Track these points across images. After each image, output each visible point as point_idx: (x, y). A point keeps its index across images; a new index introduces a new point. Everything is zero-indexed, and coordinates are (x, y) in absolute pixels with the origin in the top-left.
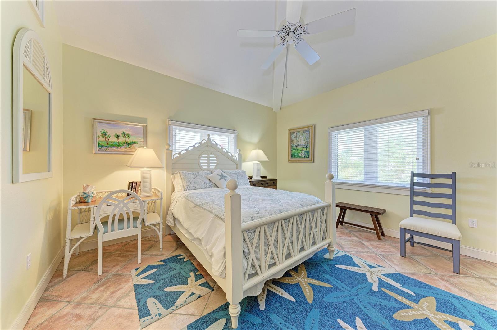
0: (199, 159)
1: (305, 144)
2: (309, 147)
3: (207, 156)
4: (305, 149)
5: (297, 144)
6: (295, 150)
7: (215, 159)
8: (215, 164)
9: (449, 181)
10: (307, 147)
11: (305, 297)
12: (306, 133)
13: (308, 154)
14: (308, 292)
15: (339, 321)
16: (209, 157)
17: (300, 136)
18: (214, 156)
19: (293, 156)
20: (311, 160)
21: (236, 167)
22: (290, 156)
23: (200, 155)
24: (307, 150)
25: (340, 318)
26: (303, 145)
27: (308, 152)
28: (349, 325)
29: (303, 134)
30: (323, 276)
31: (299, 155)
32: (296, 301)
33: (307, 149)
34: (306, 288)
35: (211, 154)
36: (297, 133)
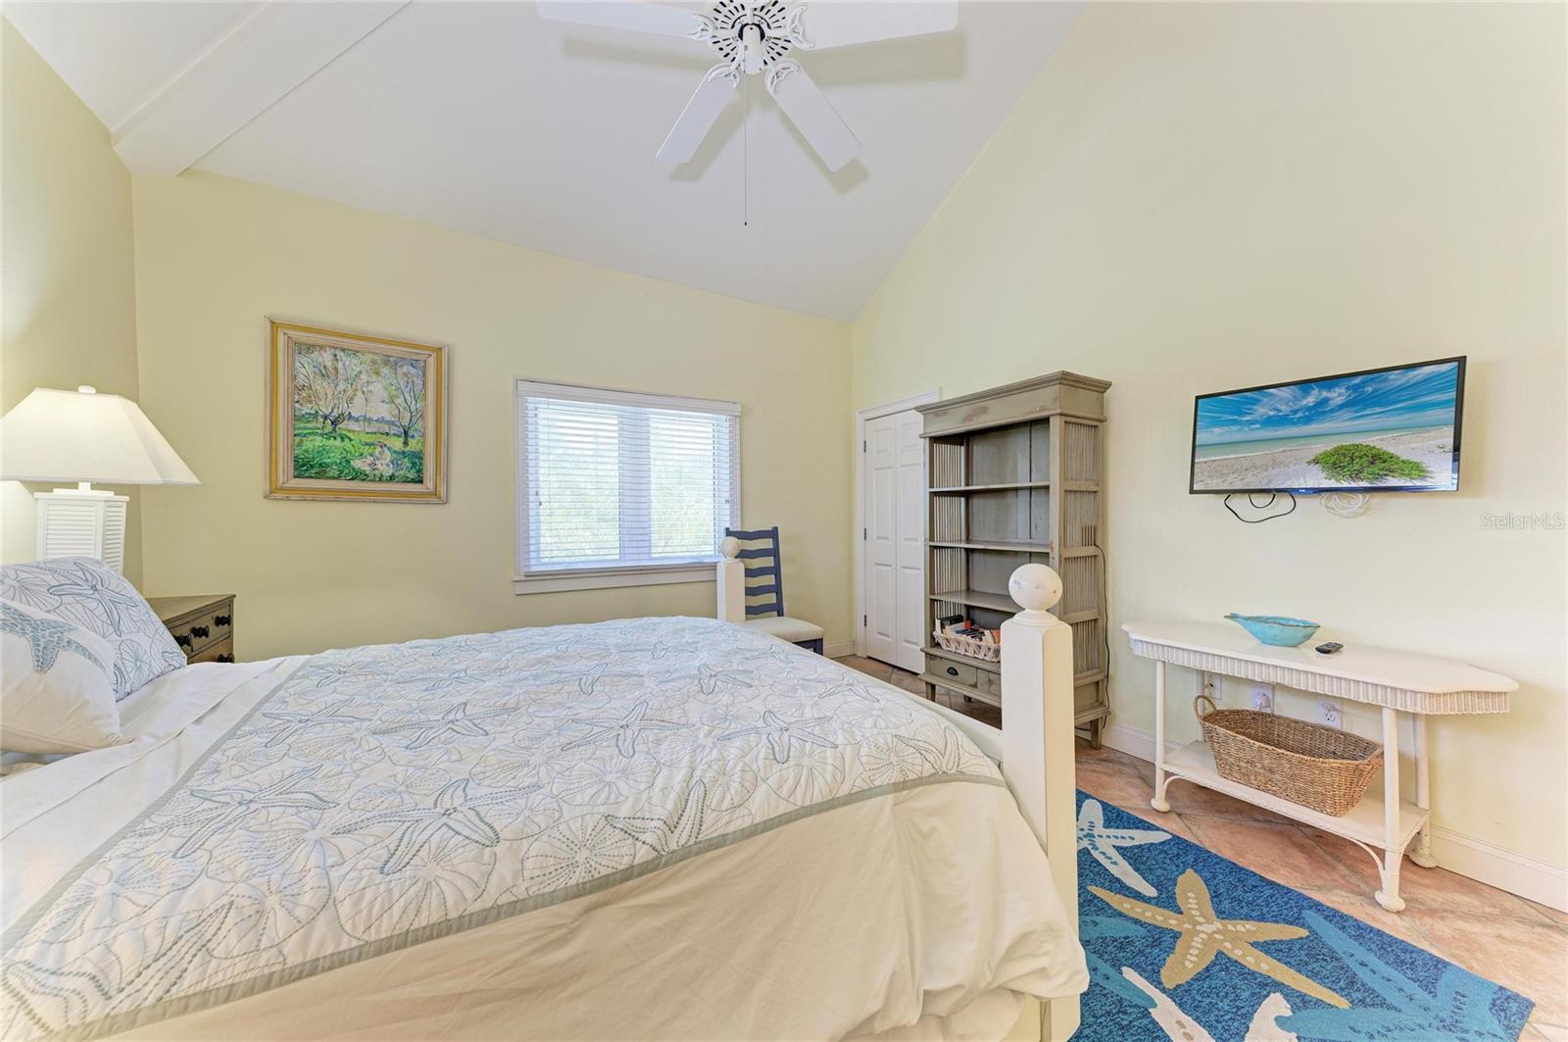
1: (399, 416)
2: (423, 435)
4: (397, 444)
5: (343, 407)
6: (328, 436)
9: (767, 544)
10: (406, 433)
12: (405, 369)
13: (414, 464)
17: (364, 377)
19: (304, 467)
20: (435, 494)
22: (284, 465)
24: (407, 449)
26: (381, 420)
27: (417, 459)
29: (385, 371)
31: (357, 464)
33: (406, 443)
36: (340, 354)
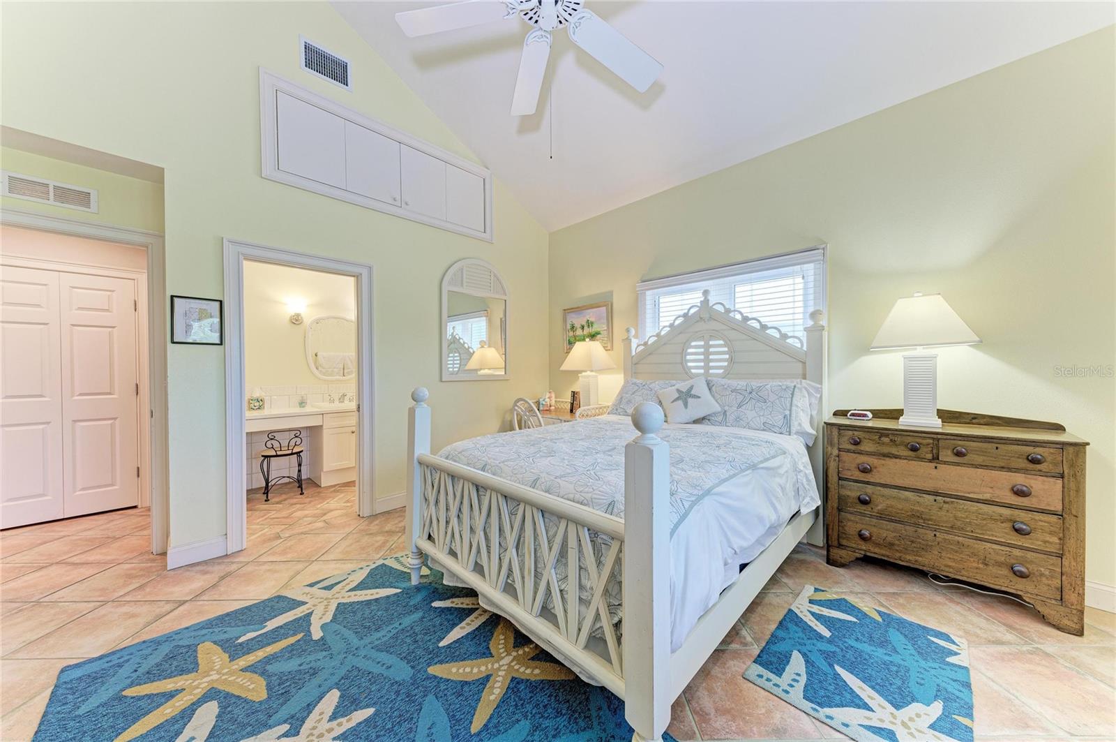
0: (683, 353)
3: (702, 343)
7: (726, 349)
8: (726, 364)
11: (447, 662)
14: (461, 671)
15: (370, 711)
16: (707, 346)
18: (721, 342)
21: (800, 372)
23: (686, 344)
25: (375, 714)
28: (352, 728)
30: (518, 721)
32: (438, 647)
34: (475, 670)
35: (712, 337)
